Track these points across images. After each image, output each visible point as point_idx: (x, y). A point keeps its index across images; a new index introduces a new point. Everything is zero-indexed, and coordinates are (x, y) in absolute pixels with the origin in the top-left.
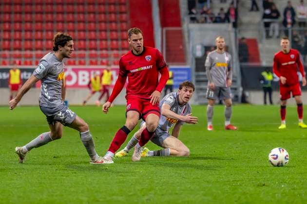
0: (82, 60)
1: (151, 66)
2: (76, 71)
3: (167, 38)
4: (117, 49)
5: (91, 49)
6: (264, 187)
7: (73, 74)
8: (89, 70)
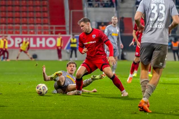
0: (18, 31)
1: (95, 41)
2: (14, 38)
3: (73, 16)
4: (41, 24)
5: (23, 24)
6: (135, 114)
7: (12, 40)
8: (22, 37)
